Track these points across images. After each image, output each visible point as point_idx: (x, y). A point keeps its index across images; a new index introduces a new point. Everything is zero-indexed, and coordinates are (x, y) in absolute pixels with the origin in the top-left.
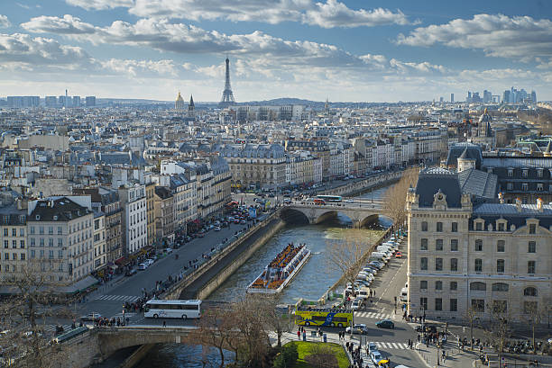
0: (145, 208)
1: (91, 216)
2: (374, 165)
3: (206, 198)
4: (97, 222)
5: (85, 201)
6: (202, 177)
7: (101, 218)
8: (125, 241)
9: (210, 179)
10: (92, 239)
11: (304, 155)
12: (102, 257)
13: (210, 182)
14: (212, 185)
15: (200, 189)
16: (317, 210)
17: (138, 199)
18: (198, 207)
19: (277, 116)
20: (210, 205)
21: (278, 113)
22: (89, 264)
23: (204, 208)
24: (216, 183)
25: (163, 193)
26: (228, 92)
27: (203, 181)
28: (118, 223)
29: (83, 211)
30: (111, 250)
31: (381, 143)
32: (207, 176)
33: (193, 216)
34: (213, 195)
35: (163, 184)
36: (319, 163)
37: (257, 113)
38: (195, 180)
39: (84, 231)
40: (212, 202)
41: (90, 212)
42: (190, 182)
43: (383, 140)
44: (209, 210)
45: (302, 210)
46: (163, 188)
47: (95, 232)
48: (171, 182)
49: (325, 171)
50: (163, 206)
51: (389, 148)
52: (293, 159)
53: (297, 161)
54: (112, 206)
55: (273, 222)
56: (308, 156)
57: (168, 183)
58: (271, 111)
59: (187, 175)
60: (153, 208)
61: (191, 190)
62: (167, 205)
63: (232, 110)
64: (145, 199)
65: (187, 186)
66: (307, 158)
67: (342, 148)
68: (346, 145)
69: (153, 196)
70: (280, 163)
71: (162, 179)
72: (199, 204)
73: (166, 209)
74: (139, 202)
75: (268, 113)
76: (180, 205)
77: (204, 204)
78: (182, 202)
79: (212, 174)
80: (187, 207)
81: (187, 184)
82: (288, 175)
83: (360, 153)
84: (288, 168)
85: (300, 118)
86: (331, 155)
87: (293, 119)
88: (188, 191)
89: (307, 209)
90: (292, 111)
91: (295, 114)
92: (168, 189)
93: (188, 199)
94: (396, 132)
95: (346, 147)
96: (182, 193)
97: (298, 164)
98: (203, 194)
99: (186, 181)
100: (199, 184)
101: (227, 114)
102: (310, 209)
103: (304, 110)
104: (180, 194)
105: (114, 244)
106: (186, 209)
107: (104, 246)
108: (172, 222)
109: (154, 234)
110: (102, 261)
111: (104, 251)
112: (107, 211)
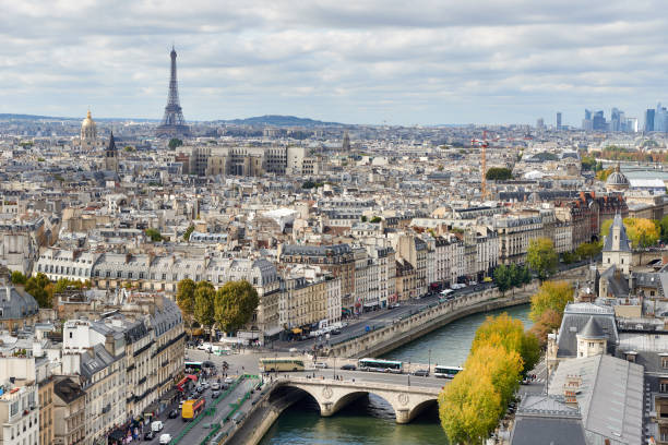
0: (36, 427)
2: (431, 280)
3: (141, 382)
6: (136, 346)
9: (149, 346)
11: (311, 273)
13: (150, 352)
14: (152, 357)
15: (132, 367)
16: (335, 390)
17: (26, 413)
18: (128, 401)
19: (259, 166)
20: (149, 392)
21: (261, 161)
23: (137, 399)
24: (159, 351)
25: (69, 390)
26: (174, 108)
27: (136, 354)
31: (441, 243)
32: (144, 342)
33: (119, 419)
34: (153, 374)
35: (67, 371)
36: (336, 287)
37: (225, 161)
38: (124, 354)
40: (150, 386)
42: (116, 359)
43: (445, 237)
44: (146, 403)
45: (308, 389)
46: (68, 380)
48: (83, 366)
49: (346, 299)
50: (67, 415)
51: (455, 252)
53: (298, 287)
55: (258, 413)
56: (318, 276)
57: (77, 369)
58: (251, 157)
59: (109, 348)
60: (50, 423)
61: (117, 375)
62: (75, 410)
63: (182, 154)
64: (38, 410)
65: (110, 370)
66: (315, 280)
67: (376, 255)
68: (382, 251)
69: (50, 401)
70: (269, 294)
71: (66, 360)
72: (130, 395)
73: (72, 420)
74: (27, 418)
75: (246, 160)
76: (97, 405)
77: (139, 393)
78: (101, 398)
79: (152, 335)
80: (109, 406)
81: (110, 365)
82: (282, 312)
83: (405, 262)
84: (282, 301)
85: (301, 170)
86: (357, 269)
87: (289, 171)
88: (111, 377)
89: (317, 388)
90: (286, 157)
91: (291, 162)
92: (77, 381)
93: (111, 392)
94: (467, 218)
95: (383, 253)
96: (102, 383)
97: (299, 292)
98: (136, 375)
99: (108, 360)
100: (130, 360)
101: (172, 161)
102: (322, 388)
103: (307, 155)
104: (96, 386)
106: (106, 410)
108: (83, 438)
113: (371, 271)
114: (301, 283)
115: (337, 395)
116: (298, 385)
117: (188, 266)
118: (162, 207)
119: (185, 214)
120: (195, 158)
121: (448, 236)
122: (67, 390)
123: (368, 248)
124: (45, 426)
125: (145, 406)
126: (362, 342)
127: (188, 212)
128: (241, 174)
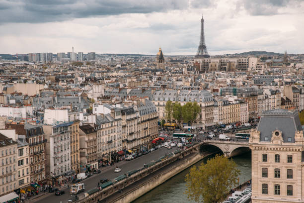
0: (68, 141)
1: (16, 146)
3: (132, 134)
4: (21, 151)
6: (128, 117)
7: (25, 148)
8: (48, 166)
9: (136, 118)
10: (17, 164)
11: (232, 99)
12: (25, 178)
13: (136, 122)
14: (138, 124)
15: (124, 127)
16: (231, 146)
18: (123, 141)
19: (234, 67)
20: (134, 140)
21: (235, 65)
22: (12, 183)
23: (128, 142)
24: (142, 122)
26: (202, 47)
27: (128, 121)
28: (41, 152)
29: (8, 142)
30: (34, 174)
32: (133, 116)
33: (118, 149)
34: (139, 132)
35: (90, 122)
36: (245, 107)
38: (120, 119)
39: (8, 157)
41: (15, 143)
42: (116, 120)
44: (134, 144)
45: (218, 145)
46: (89, 125)
47: (18, 158)
48: (97, 120)
49: (252, 114)
50: (87, 139)
52: (220, 103)
53: (224, 105)
54: (36, 139)
55: (191, 154)
56: (236, 100)
57: (94, 121)
58: (230, 63)
59: (112, 115)
60: (77, 141)
61: (116, 128)
62: (91, 138)
63: (197, 62)
65: (112, 124)
66: (234, 102)
67: (269, 93)
68: (273, 92)
69: (77, 131)
70: (208, 106)
71: (90, 117)
72: (124, 139)
73: (90, 141)
74: (63, 135)
75: (228, 64)
76: (105, 138)
77: (130, 139)
78: (107, 136)
79: (138, 114)
80: (112, 141)
81: (112, 122)
82: (216, 116)
83: (287, 98)
84: (216, 111)
85: (255, 68)
86: (259, 100)
87: (249, 69)
88: (113, 128)
89: (222, 145)
90: (248, 62)
91: (250, 65)
92: (93, 126)
93: (113, 135)
96: (107, 130)
97: (225, 107)
98: (127, 130)
99: (111, 120)
100: (124, 122)
102: (224, 145)
103: (259, 61)
104: (104, 130)
105: (37, 168)
106: (110, 142)
107: (27, 169)
108: (95, 152)
109: (77, 162)
110: (25, 181)
111: (27, 173)
112: (31, 142)
113: (267, 101)
114: (226, 103)
115: (232, 148)
116: (213, 144)
120: (203, 64)
122: (87, 129)
123: (265, 90)
124: (74, 142)
125: (133, 146)
128: (224, 70)
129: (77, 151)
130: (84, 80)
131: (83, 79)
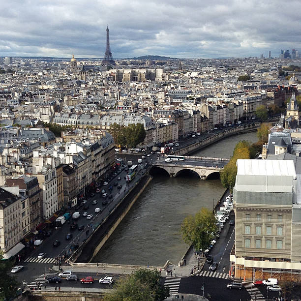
0: (56, 185)
1: (20, 201)
2: (215, 123)
3: (98, 166)
4: (23, 204)
5: (15, 190)
6: (95, 153)
7: (26, 201)
8: (42, 211)
9: (100, 152)
10: (21, 216)
11: (165, 121)
12: (27, 227)
13: (101, 154)
14: (102, 156)
15: (94, 160)
16: (176, 168)
18: (93, 174)
19: (144, 77)
20: (101, 170)
21: (145, 75)
22: (18, 235)
23: (96, 173)
24: (105, 154)
26: (109, 53)
27: (96, 155)
28: (37, 201)
29: (14, 198)
30: (33, 221)
31: (219, 108)
32: (98, 150)
33: (89, 182)
34: (103, 163)
35: (67, 162)
36: (175, 127)
37: (130, 75)
38: (91, 155)
39: (15, 212)
40: (101, 168)
41: (19, 198)
42: (87, 157)
43: (220, 105)
44: (100, 174)
46: (68, 166)
47: (22, 211)
48: (74, 160)
49: (180, 131)
50: (68, 180)
51: (225, 111)
52: (158, 126)
53: (160, 127)
54: (34, 190)
55: (145, 178)
56: (168, 122)
57: (71, 161)
58: (140, 73)
59: (84, 153)
60: (62, 183)
61: (88, 164)
62: (71, 178)
63: (112, 73)
64: (56, 178)
65: (85, 162)
66: (167, 124)
67: (192, 113)
69: (61, 174)
70: (149, 130)
71: (67, 158)
72: (93, 172)
73: (70, 181)
74: (52, 181)
75: (139, 75)
76: (80, 175)
77: (97, 170)
78: (82, 173)
79: (101, 148)
80: (85, 176)
81: (85, 160)
82: (154, 137)
83: (204, 116)
84: (154, 133)
86: (184, 119)
87: (156, 79)
88: (86, 164)
89: (168, 168)
90: (155, 73)
91: (157, 75)
92: (71, 166)
93: (86, 170)
94: (230, 97)
95: (195, 113)
96: (82, 167)
97: (161, 129)
98: (96, 164)
99: (84, 158)
100: (93, 158)
101: (109, 76)
102: (170, 168)
104: (80, 168)
105: (35, 216)
106: (84, 178)
107: (28, 219)
108: (75, 189)
109: (62, 201)
110: (27, 230)
111: (28, 222)
112: (30, 194)
113: (190, 120)
114: (162, 126)
115: (177, 170)
116: (161, 167)
117: (116, 119)
118: (105, 95)
119: (114, 98)
120: (117, 74)
121: (222, 105)
122: (68, 170)
123: (189, 111)
124: (60, 184)
125: (99, 176)
126: (187, 149)
127: (116, 96)
128: (136, 81)
129: (62, 192)
130: (21, 95)
131: (19, 94)
